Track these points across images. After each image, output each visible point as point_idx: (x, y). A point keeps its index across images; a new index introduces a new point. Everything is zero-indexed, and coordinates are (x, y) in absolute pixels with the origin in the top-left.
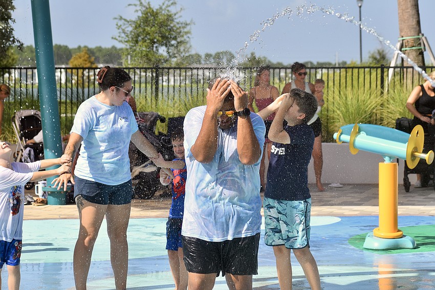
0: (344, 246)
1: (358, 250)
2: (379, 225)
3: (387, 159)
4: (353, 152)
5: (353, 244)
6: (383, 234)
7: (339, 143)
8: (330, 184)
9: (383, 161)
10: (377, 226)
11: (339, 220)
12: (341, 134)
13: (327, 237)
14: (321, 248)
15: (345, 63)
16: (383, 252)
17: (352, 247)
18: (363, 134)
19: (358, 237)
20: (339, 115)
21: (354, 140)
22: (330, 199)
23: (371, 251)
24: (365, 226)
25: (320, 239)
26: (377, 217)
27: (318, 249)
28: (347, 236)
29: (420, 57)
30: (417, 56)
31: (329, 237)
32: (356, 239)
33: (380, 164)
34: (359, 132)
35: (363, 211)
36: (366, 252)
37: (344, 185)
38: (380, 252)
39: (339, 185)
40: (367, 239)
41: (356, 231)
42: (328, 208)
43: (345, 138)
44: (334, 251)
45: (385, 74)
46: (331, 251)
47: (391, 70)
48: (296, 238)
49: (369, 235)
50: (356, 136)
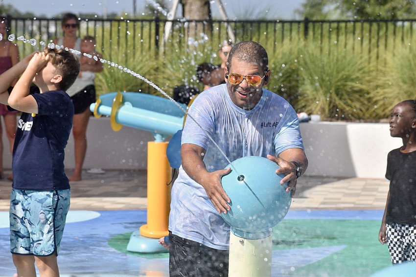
0: (102, 248)
1: (119, 254)
2: (148, 222)
3: (158, 137)
4: (116, 128)
5: (113, 246)
6: (152, 233)
7: (97, 117)
8: (89, 169)
9: (154, 140)
10: (145, 223)
11: (96, 215)
12: (100, 105)
13: (81, 238)
14: (72, 252)
15: (115, 15)
16: (151, 256)
17: (113, 250)
18: (128, 105)
19: (121, 237)
20: (100, 81)
21: (117, 113)
22: (88, 189)
23: (137, 255)
24: (130, 223)
25: (71, 240)
26: (145, 211)
27: (68, 252)
28: (107, 236)
29: (206, 8)
30: (202, 6)
31: (83, 238)
32: (119, 240)
33: (150, 144)
34: (123, 103)
35: (129, 204)
36: (130, 256)
37: (107, 170)
38: (148, 256)
39: (100, 171)
40: (133, 240)
41: (118, 230)
42: (84, 200)
43: (105, 110)
44: (89, 254)
45: (161, 29)
46: (85, 254)
47: (169, 25)
48: (40, 242)
49: (134, 233)
50: (119, 108)
